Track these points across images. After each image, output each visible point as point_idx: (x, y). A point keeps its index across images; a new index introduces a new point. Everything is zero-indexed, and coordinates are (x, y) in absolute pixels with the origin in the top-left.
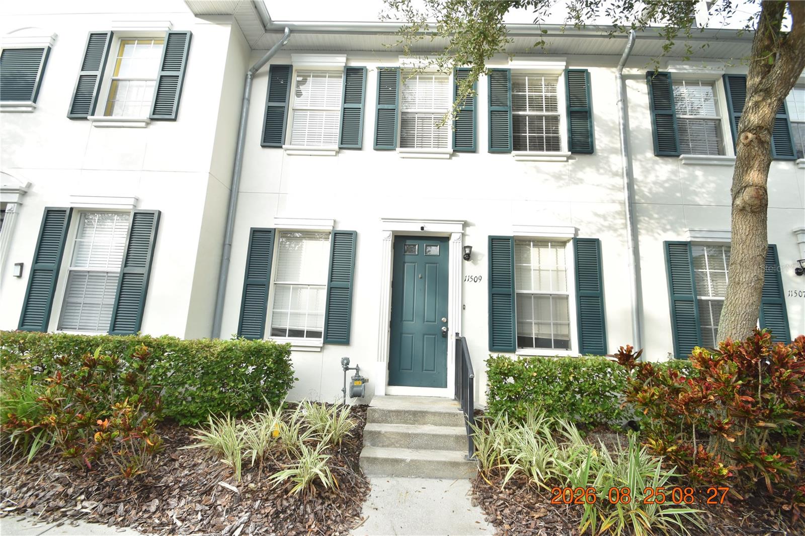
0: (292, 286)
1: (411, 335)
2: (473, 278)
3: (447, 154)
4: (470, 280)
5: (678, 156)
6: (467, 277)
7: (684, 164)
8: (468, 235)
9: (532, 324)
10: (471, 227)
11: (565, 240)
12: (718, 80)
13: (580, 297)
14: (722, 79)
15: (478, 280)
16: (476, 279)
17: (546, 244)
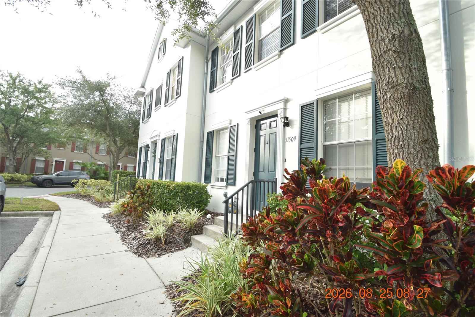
2: (291, 138)
3: (277, 55)
4: (289, 140)
6: (287, 139)
8: (288, 109)
9: (337, 169)
10: (290, 102)
13: (377, 140)
15: (294, 140)
16: (292, 139)
17: (350, 97)
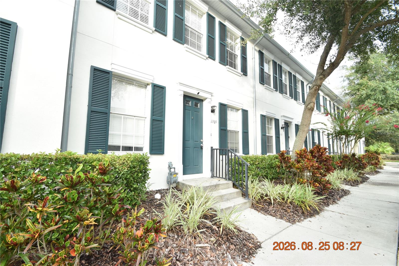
0: (123, 116)
1: (189, 148)
2: (214, 121)
3: (205, 57)
5: (264, 85)
6: (212, 121)
7: (265, 88)
9: (229, 143)
11: (239, 109)
12: (271, 61)
13: (244, 132)
14: (272, 61)
15: (216, 123)
